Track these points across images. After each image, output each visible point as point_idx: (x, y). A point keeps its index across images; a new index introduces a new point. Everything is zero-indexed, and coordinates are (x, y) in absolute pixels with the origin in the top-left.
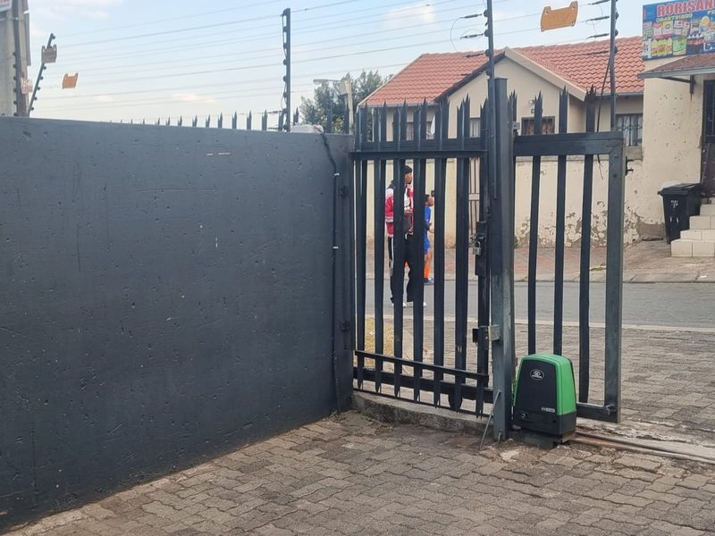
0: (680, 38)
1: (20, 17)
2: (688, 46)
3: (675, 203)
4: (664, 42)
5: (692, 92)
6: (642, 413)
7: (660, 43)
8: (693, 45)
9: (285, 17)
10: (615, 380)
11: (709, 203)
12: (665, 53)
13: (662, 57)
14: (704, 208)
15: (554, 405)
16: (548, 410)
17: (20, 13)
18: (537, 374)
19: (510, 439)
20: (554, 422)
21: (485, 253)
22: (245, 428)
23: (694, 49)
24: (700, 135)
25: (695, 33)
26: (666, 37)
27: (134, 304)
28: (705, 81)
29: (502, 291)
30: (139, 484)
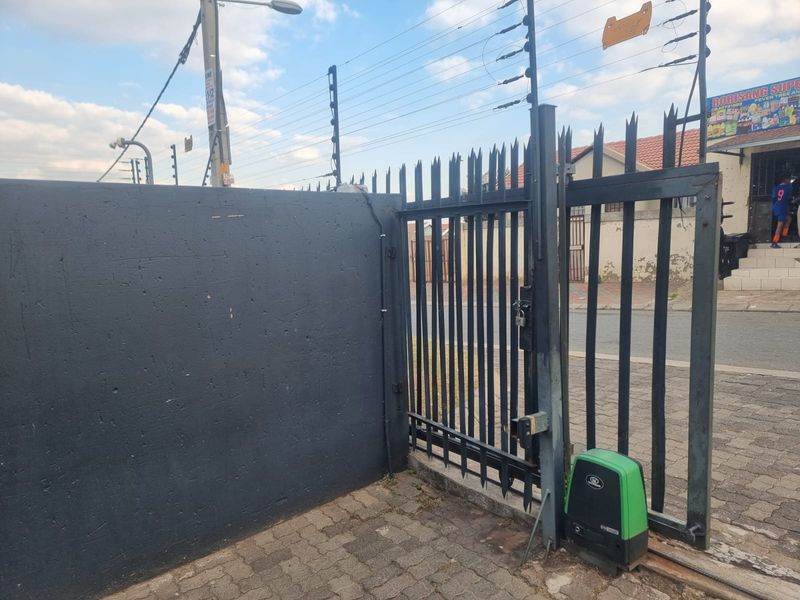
0: (731, 122)
1: (222, 130)
2: (739, 128)
3: (727, 249)
4: (718, 126)
5: (741, 163)
6: (732, 508)
7: (715, 127)
8: (743, 127)
9: (331, 75)
10: (702, 495)
11: (755, 247)
12: (718, 135)
13: (717, 138)
14: (750, 252)
15: (618, 525)
16: (608, 529)
17: (222, 127)
18: (594, 482)
19: (563, 549)
20: (618, 546)
21: (530, 324)
22: (278, 504)
23: (743, 130)
24: (748, 195)
25: (744, 117)
26: (720, 123)
27: (116, 389)
28: (752, 154)
29: (550, 372)
30: (136, 583)
